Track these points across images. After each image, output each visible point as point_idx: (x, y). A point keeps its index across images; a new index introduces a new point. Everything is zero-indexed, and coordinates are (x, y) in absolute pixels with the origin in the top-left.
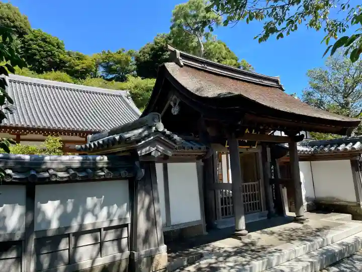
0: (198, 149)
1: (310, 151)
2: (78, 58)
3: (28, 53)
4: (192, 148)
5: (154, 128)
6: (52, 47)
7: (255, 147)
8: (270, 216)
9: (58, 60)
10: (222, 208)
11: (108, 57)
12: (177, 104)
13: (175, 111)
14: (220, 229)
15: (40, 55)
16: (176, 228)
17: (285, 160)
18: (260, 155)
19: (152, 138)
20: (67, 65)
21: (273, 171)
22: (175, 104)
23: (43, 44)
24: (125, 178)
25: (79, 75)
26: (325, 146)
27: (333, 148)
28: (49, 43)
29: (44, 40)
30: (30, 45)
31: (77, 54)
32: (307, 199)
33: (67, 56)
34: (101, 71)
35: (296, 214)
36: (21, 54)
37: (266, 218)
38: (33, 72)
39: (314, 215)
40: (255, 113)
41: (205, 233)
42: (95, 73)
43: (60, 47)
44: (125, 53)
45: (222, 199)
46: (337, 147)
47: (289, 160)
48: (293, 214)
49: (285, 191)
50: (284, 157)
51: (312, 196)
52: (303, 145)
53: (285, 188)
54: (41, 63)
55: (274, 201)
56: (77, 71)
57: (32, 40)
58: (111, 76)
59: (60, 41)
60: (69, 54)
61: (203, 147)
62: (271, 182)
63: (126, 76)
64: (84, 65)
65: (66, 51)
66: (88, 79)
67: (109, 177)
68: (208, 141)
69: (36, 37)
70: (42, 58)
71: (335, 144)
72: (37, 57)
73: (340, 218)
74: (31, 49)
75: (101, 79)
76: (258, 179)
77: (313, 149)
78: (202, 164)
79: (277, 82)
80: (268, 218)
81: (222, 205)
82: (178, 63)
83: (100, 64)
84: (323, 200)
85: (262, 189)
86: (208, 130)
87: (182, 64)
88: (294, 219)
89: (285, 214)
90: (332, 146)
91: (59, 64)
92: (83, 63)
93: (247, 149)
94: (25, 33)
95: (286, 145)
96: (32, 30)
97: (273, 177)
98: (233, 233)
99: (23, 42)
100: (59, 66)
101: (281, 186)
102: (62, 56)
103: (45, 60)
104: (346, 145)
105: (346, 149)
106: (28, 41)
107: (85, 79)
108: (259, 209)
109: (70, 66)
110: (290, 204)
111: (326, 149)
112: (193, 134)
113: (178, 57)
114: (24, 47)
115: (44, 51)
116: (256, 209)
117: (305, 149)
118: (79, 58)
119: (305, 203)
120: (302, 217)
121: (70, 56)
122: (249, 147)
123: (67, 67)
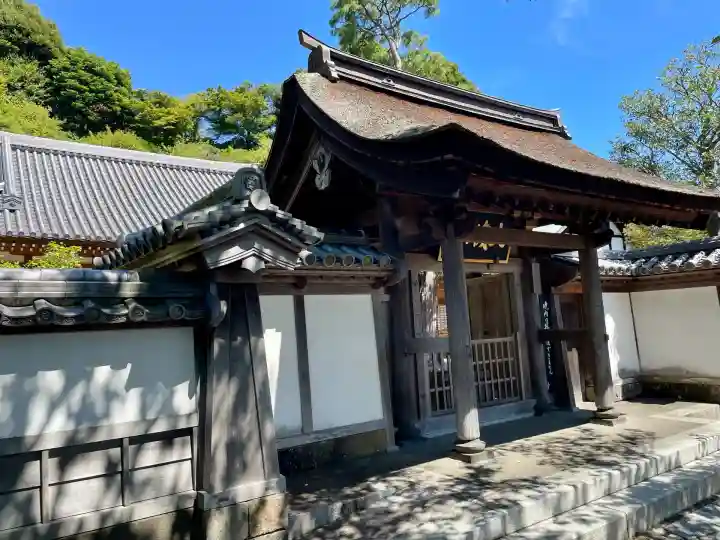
0: (372, 263)
1: (628, 270)
2: (159, 103)
3: (60, 95)
4: (358, 261)
5: (246, 204)
6: (106, 83)
7: (506, 262)
8: (539, 410)
9: (119, 109)
10: (433, 395)
11: (218, 100)
12: (327, 165)
13: (322, 181)
14: (425, 439)
15: (84, 99)
16: (324, 438)
17: (572, 291)
18: (517, 279)
19: (242, 226)
20: (136, 118)
21: (546, 313)
22: (322, 166)
23: (87, 76)
24: (182, 323)
25: (160, 136)
26: (661, 258)
27: (678, 262)
28: (100, 74)
29: (89, 69)
30: (62, 79)
31: (157, 96)
32: (623, 373)
33: (137, 100)
34: (205, 129)
35: (597, 405)
36: (46, 98)
37: (531, 414)
38: (69, 133)
39: (638, 406)
40: (491, 171)
41: (393, 448)
42: (194, 133)
43: (123, 82)
44: (253, 91)
45: (432, 375)
46: (688, 259)
47: (580, 291)
48: (591, 406)
49: (573, 357)
50: (569, 283)
51: (633, 365)
52: (613, 257)
53: (574, 350)
54: (85, 116)
55: (550, 379)
56: (158, 129)
57: (66, 69)
58: (224, 139)
59: (123, 70)
60: (140, 95)
61: (384, 260)
62: (543, 336)
63: (256, 137)
64: (170, 117)
65: (135, 89)
66: (179, 145)
67: (139, 319)
68: (397, 247)
69: (74, 63)
70: (87, 104)
71: (683, 253)
72: (79, 104)
73: (693, 411)
74: (64, 88)
75: (206, 145)
76: (514, 330)
77: (634, 266)
78: (386, 298)
79: (553, 120)
80: (536, 415)
81: (432, 385)
82: (326, 75)
83: (202, 114)
84: (657, 376)
85: (522, 354)
86: (399, 223)
87: (334, 74)
88: (592, 416)
89: (575, 405)
90: (675, 258)
91: (121, 117)
92: (169, 113)
93: (488, 265)
94: (52, 56)
95: (575, 256)
96: (66, 48)
97: (547, 327)
98: (453, 448)
99: (49, 74)
100: (120, 120)
101: (564, 344)
102: (126, 101)
103: (93, 109)
104: (707, 255)
105: (708, 263)
106: (59, 70)
107: (173, 145)
108: (516, 395)
109: (143, 120)
110: (586, 384)
111: (664, 264)
112: (363, 232)
113: (327, 59)
114: (50, 84)
115: (91, 91)
116: (510, 395)
117: (616, 265)
118: (161, 103)
119: (618, 383)
120: (609, 412)
121: (142, 100)
122: (491, 261)
123: (137, 121)
